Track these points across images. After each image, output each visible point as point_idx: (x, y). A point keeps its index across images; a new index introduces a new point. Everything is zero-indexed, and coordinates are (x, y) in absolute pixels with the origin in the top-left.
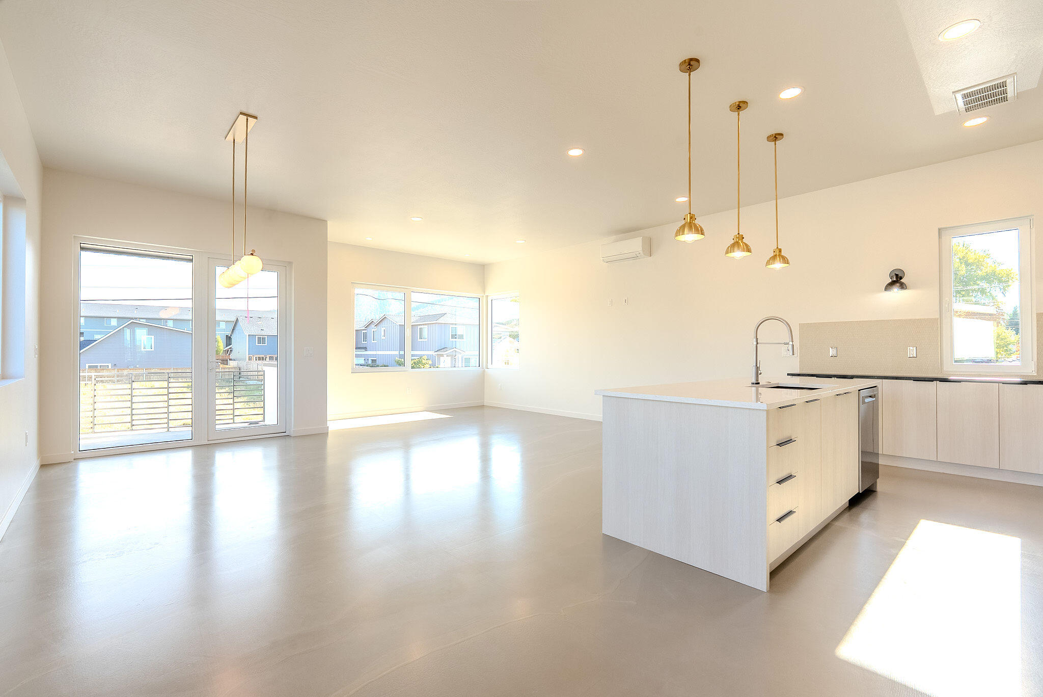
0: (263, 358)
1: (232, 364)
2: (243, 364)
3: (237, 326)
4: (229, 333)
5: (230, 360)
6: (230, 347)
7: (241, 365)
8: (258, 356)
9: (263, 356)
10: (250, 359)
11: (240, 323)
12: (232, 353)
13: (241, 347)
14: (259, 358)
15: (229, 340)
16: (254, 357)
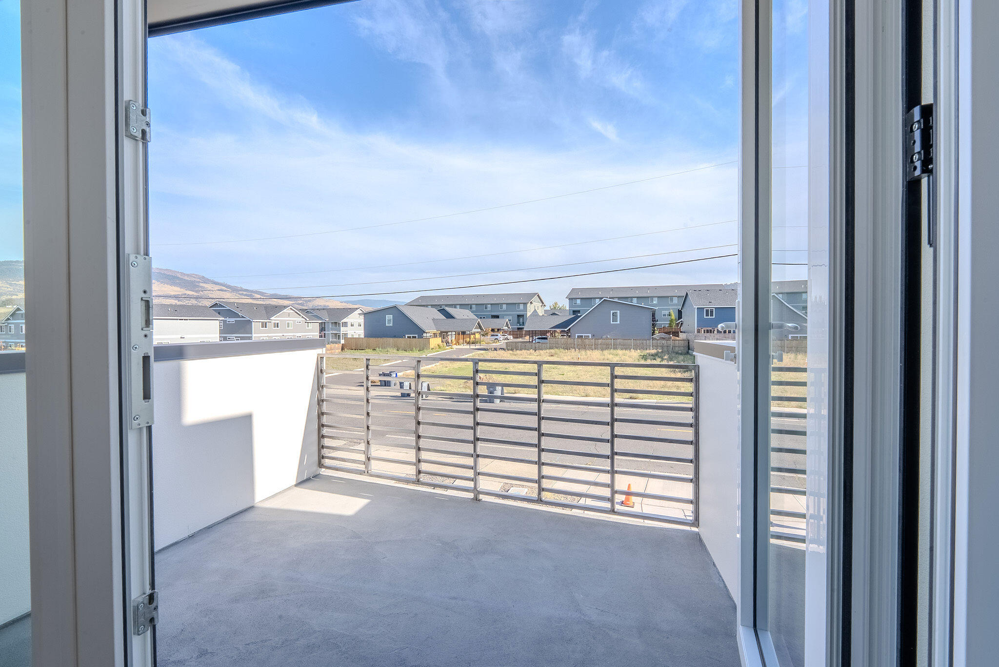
0: (711, 330)
1: (682, 336)
2: (691, 337)
3: (688, 299)
4: (680, 308)
5: (681, 332)
6: (681, 320)
7: (689, 338)
8: (706, 329)
9: (711, 329)
10: (699, 331)
11: (689, 296)
12: (683, 325)
13: (691, 320)
14: (708, 332)
15: (680, 313)
16: (703, 330)
